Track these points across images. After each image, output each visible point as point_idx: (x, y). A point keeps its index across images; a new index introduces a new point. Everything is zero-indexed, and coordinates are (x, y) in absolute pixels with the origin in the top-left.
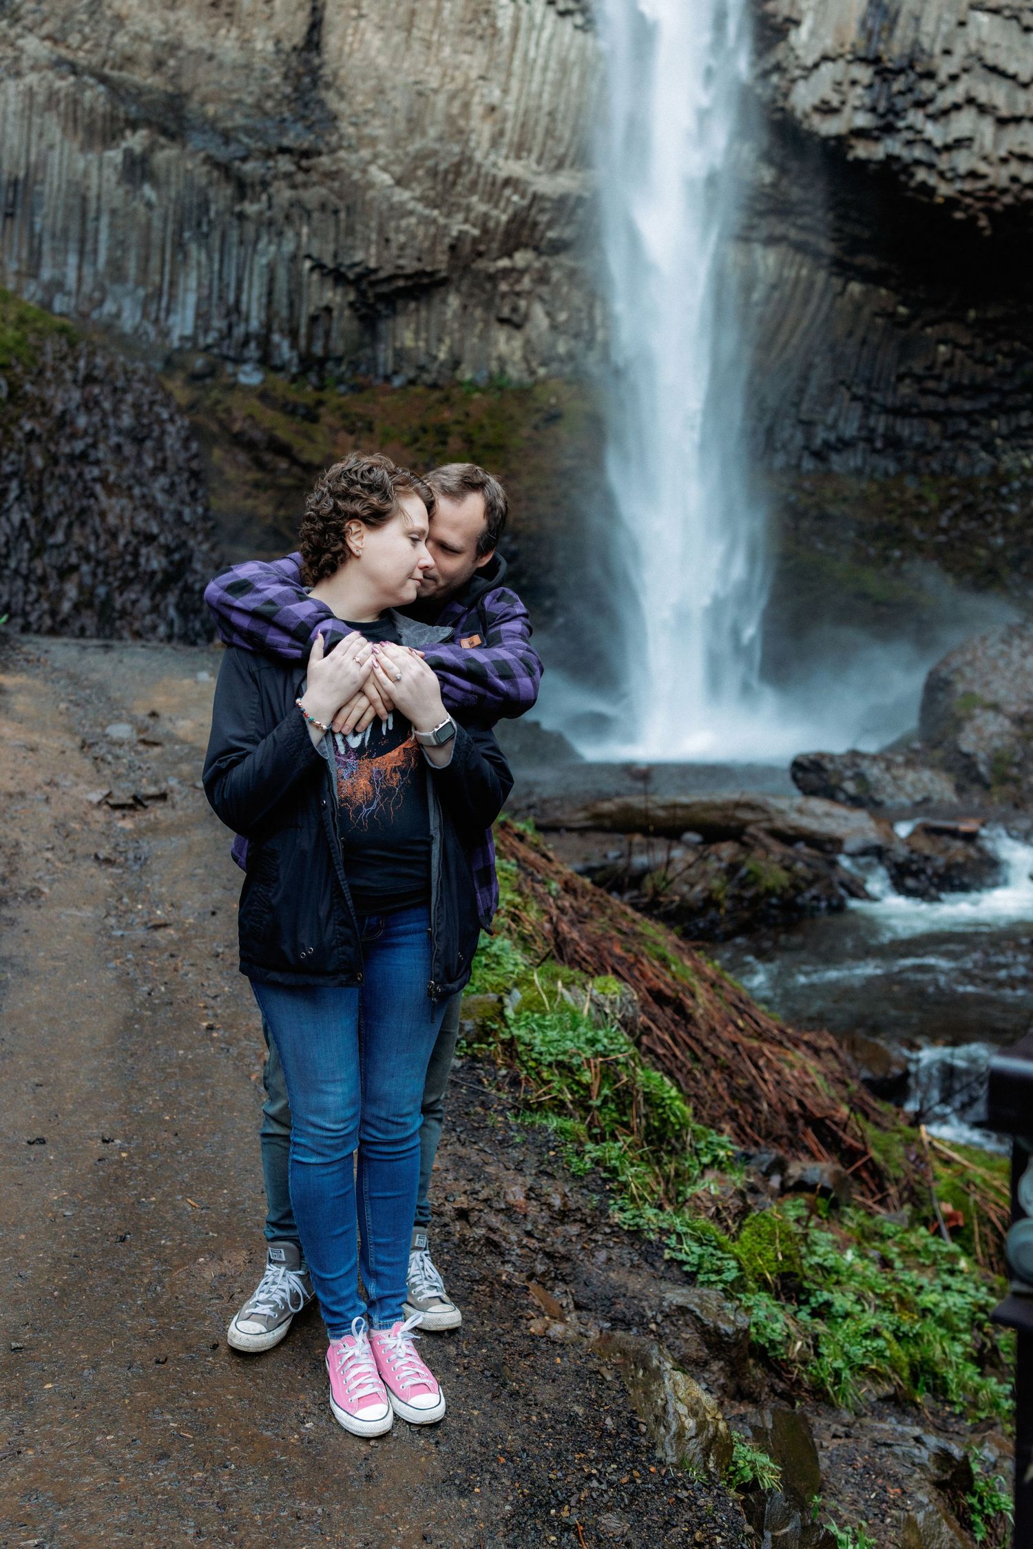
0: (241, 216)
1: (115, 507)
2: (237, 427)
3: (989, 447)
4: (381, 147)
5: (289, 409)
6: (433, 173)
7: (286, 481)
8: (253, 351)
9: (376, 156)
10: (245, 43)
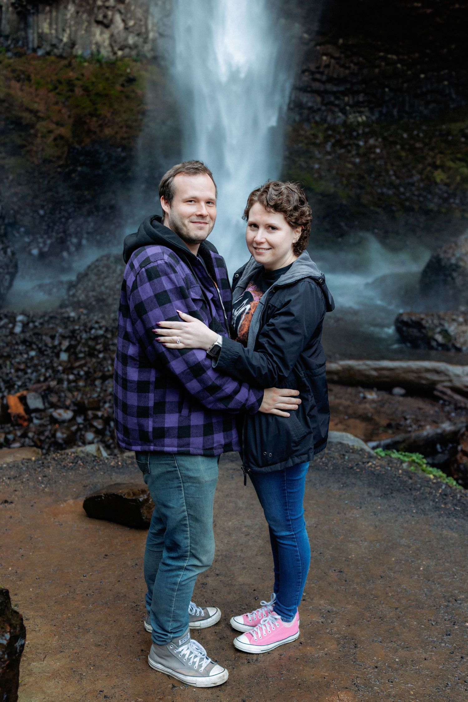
3: (343, 111)
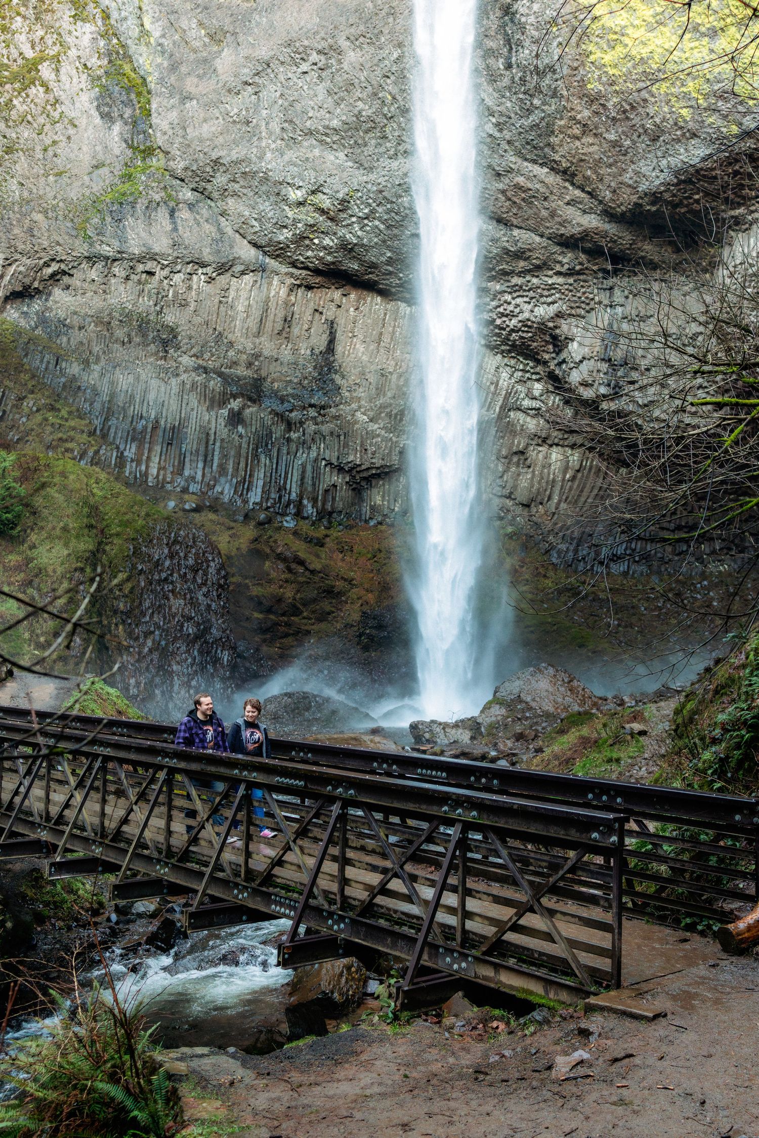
0: (289, 440)
1: (177, 604)
2: (279, 550)
4: (363, 402)
5: (309, 540)
6: (389, 415)
7: (301, 579)
8: (292, 509)
9: (360, 407)
10: (295, 351)
